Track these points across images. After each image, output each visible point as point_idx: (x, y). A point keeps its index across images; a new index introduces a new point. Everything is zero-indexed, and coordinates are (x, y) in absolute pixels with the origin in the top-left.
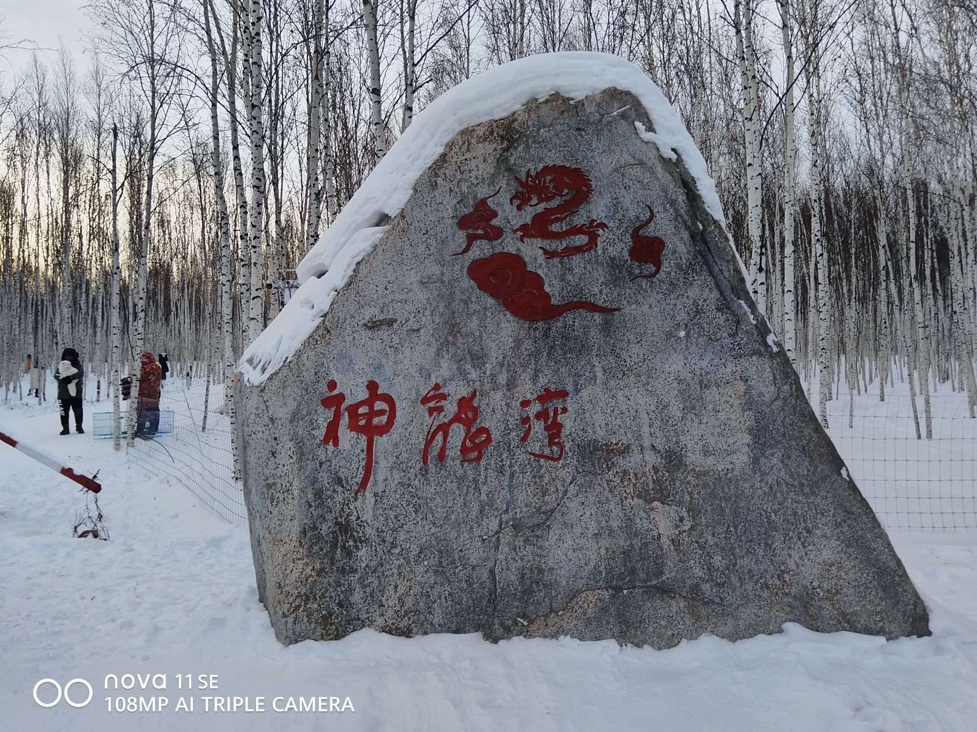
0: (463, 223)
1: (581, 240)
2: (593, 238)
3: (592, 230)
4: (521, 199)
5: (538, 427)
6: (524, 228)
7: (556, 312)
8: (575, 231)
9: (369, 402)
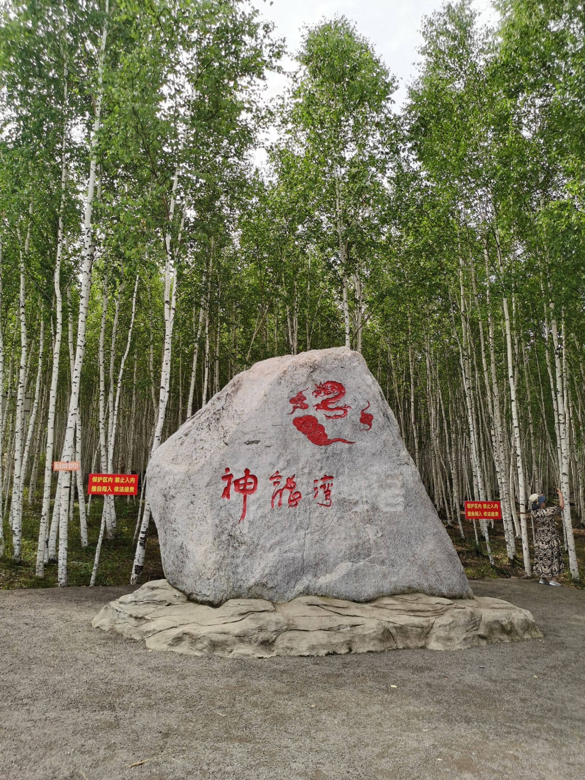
0: (292, 401)
1: (341, 412)
2: (346, 411)
3: (345, 408)
4: (317, 393)
5: (321, 492)
6: (317, 405)
7: (329, 442)
8: (338, 408)
9: (244, 478)
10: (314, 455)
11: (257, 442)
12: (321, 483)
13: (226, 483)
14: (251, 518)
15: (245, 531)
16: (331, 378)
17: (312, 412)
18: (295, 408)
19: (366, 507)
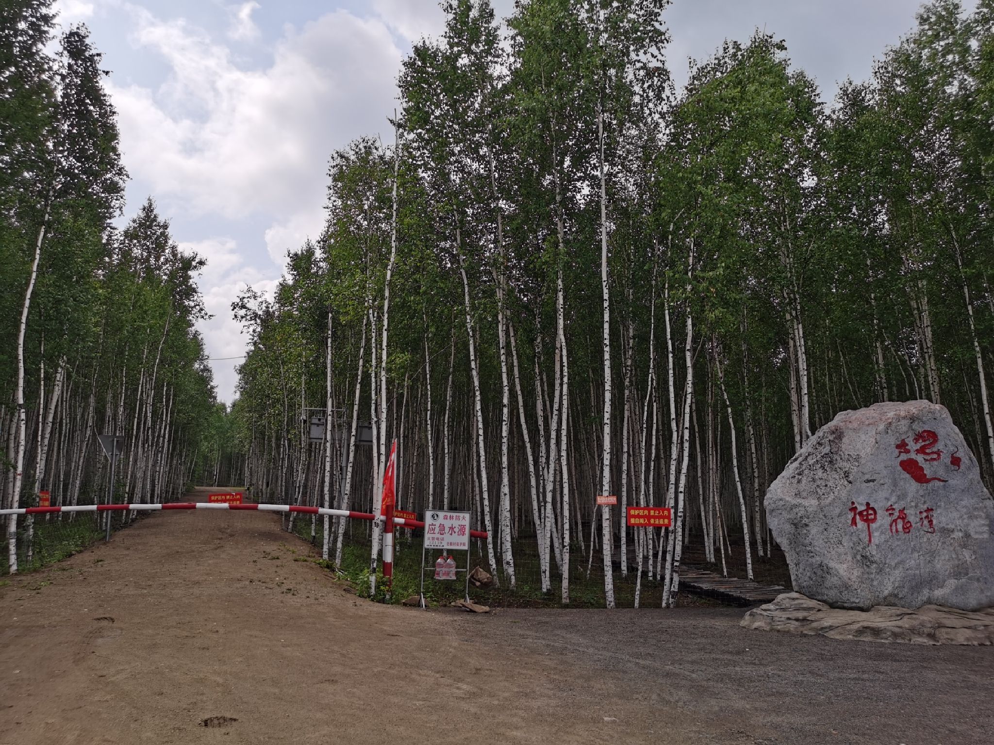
0: (898, 447)
1: (935, 456)
2: (939, 455)
3: (938, 453)
4: (916, 440)
5: (926, 522)
6: (917, 450)
7: (928, 481)
8: (933, 453)
9: (866, 510)
10: (918, 491)
11: (873, 481)
12: (925, 514)
13: (853, 514)
14: (877, 542)
15: (874, 553)
16: (927, 428)
17: (913, 456)
18: (900, 452)
19: (961, 534)
